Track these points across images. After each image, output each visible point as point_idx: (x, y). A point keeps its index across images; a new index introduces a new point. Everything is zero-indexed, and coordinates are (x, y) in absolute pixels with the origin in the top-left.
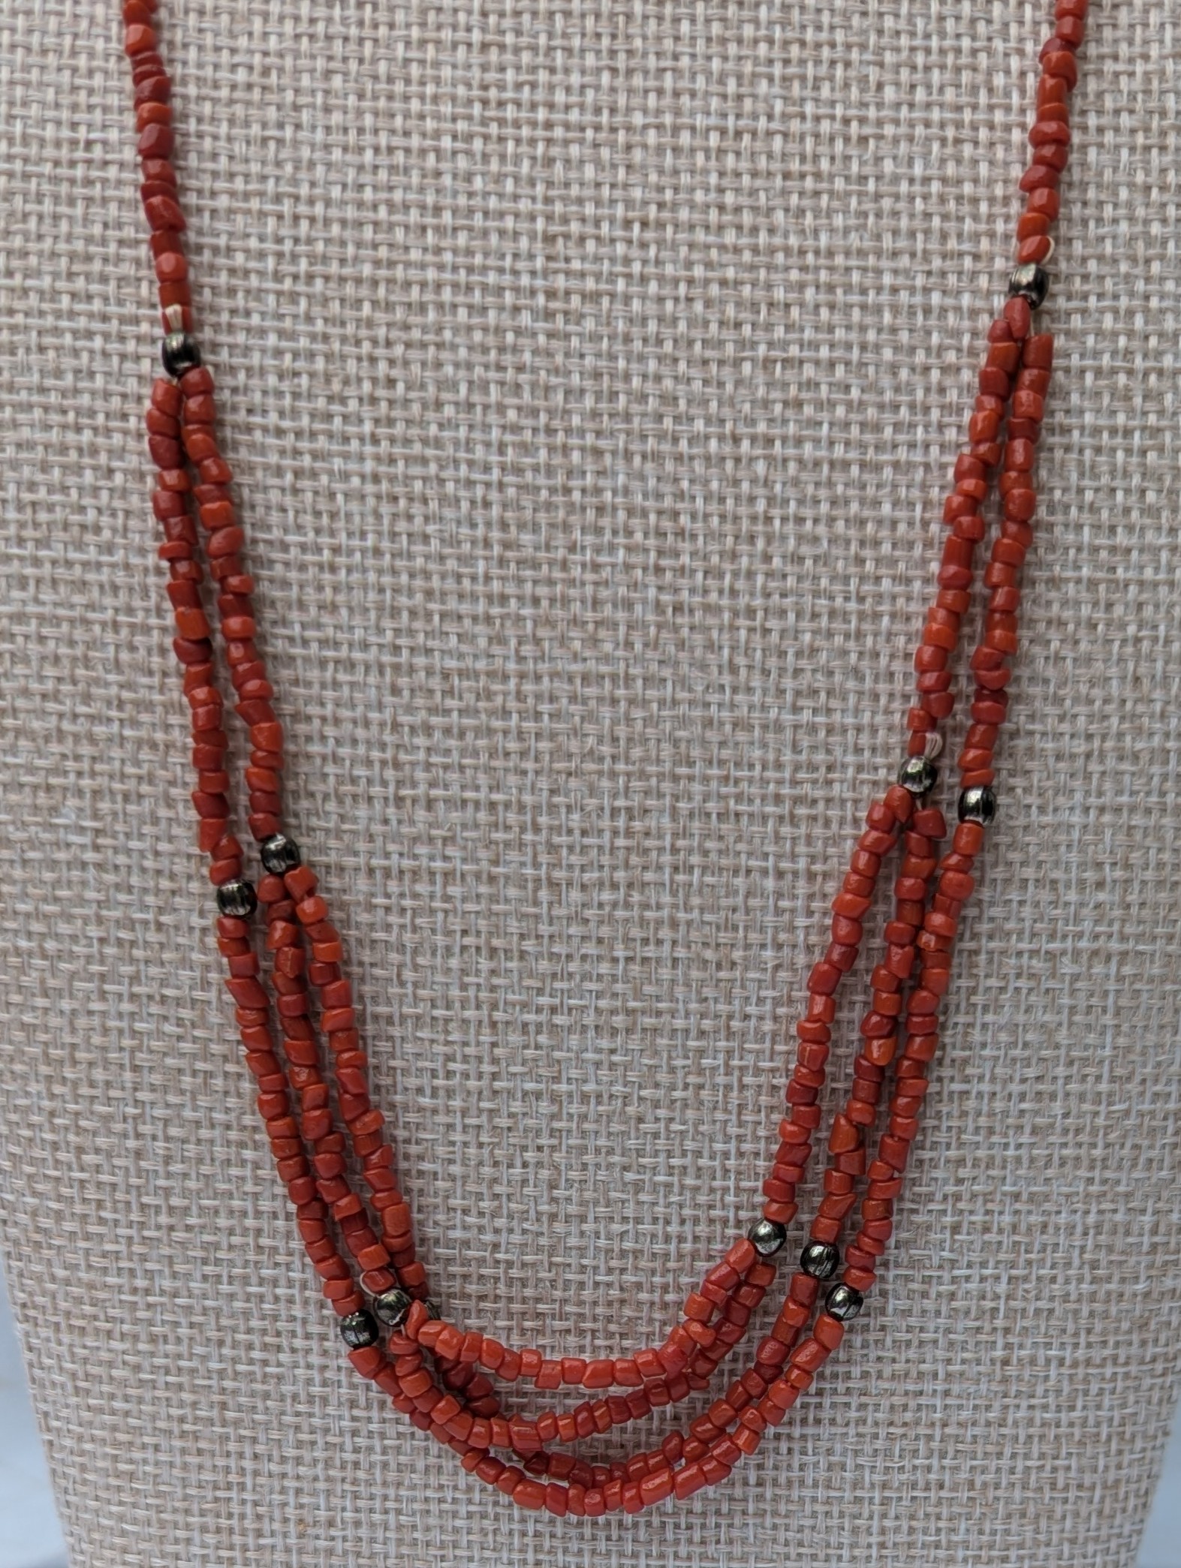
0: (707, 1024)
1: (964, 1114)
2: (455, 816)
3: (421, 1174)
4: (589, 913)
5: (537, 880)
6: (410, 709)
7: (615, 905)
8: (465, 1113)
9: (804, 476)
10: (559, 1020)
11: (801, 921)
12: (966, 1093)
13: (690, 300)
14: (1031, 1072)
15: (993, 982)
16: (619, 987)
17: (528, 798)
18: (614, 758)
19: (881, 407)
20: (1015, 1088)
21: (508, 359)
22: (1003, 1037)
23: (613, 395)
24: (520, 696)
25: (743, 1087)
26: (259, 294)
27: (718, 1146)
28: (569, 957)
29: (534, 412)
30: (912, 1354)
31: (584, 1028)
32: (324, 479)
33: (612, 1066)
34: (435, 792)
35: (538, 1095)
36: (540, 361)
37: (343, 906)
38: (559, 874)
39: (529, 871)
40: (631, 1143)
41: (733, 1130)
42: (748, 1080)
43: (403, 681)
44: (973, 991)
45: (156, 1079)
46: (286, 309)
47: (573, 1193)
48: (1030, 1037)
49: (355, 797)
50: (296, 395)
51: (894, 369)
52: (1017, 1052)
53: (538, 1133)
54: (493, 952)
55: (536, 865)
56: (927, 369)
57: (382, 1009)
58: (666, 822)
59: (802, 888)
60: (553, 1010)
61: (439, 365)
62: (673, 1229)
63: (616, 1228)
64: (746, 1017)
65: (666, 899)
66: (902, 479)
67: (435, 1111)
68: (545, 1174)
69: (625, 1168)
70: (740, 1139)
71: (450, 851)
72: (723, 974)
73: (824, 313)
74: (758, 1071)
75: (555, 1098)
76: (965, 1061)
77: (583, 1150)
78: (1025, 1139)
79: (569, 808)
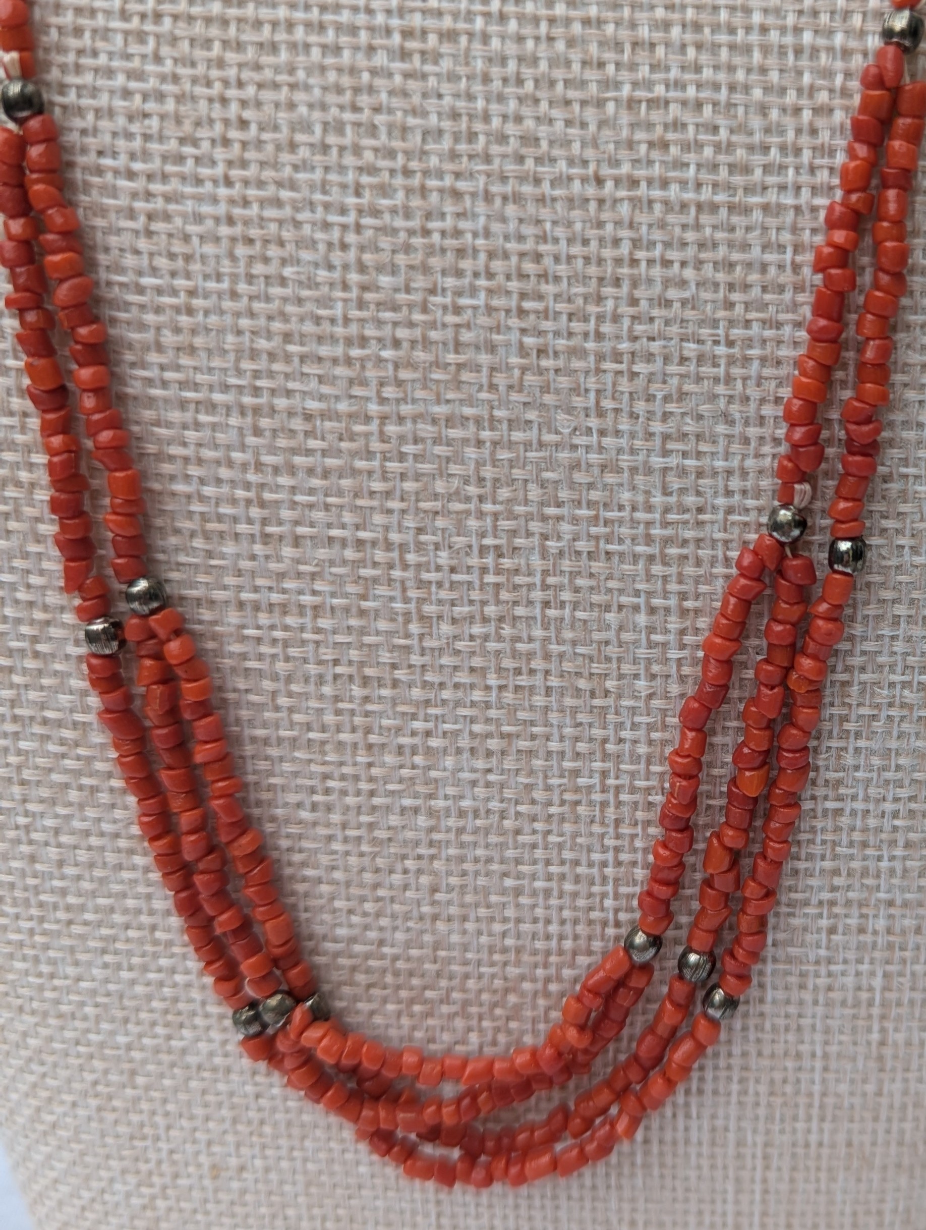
0: (582, 747)
1: (837, 829)
2: (323, 553)
3: (304, 879)
4: (460, 645)
5: (407, 615)
6: (273, 450)
7: (486, 638)
8: (344, 826)
9: (671, 218)
10: (434, 742)
11: (674, 654)
12: (838, 812)
13: (551, 39)
14: (903, 793)
15: (865, 711)
16: (493, 713)
17: (394, 537)
18: (481, 499)
19: (751, 148)
20: (888, 807)
21: (364, 100)
22: (876, 761)
23: (472, 137)
24: (384, 438)
25: (619, 804)
26: (105, 33)
27: (596, 857)
28: (442, 685)
29: (391, 154)
30: (791, 1037)
31: (459, 751)
32: (178, 221)
33: (488, 785)
34: (301, 530)
35: (416, 810)
36: (396, 102)
37: (215, 637)
38: (430, 609)
39: (398, 606)
40: (510, 853)
41: (610, 842)
42: (624, 797)
43: (265, 423)
44: (844, 719)
45: (45, 793)
46: (134, 48)
47: (454, 895)
48: (902, 761)
49: (221, 535)
50: (147, 137)
51: (763, 110)
52: (889, 775)
53: (417, 844)
54: (366, 681)
55: (406, 600)
56: (797, 111)
57: (260, 732)
58: (536, 562)
59: (674, 623)
60: (428, 734)
61: (292, 106)
62: (553, 928)
63: (497, 927)
64: (621, 741)
65: (538, 633)
66: (772, 222)
67: (315, 824)
68: (424, 880)
69: (505, 875)
70: (617, 850)
71: (318, 586)
72: (597, 702)
73: (691, 52)
74: (633, 790)
75: (431, 813)
76: (839, 783)
77: (462, 859)
78: (899, 852)
79: (437, 546)
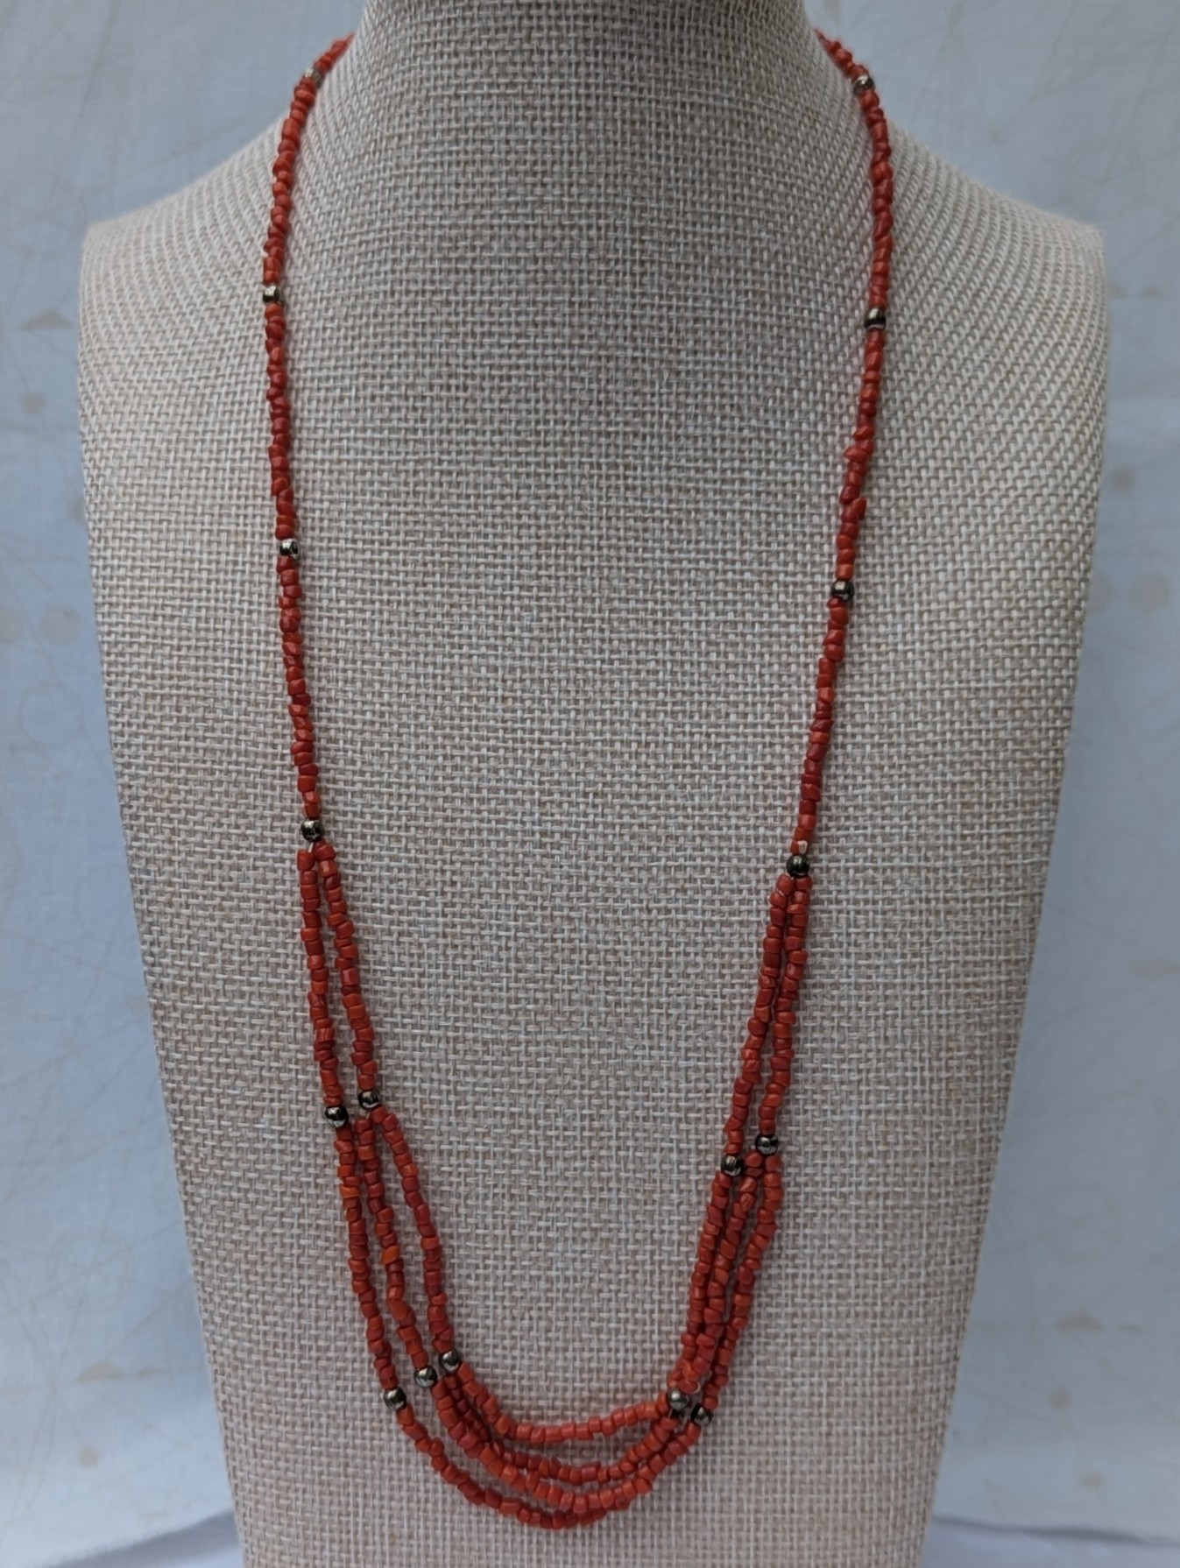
0: (639, 1236)
1: (795, 1287)
2: (490, 1121)
3: (468, 1325)
4: (568, 1174)
5: (538, 1156)
6: (464, 1062)
7: (583, 1169)
8: (495, 1289)
9: (689, 930)
10: (551, 1234)
11: (693, 1177)
12: (795, 1276)
13: (621, 835)
14: (834, 1263)
15: (809, 1211)
16: (586, 1215)
17: (532, 1110)
18: (582, 1087)
19: (732, 891)
20: (825, 1271)
21: (519, 869)
22: (817, 1242)
23: (579, 888)
24: (527, 1054)
25: (661, 1272)
26: (378, 837)
27: (648, 1306)
28: (557, 1199)
29: (535, 898)
30: (771, 1430)
31: (566, 1239)
32: (416, 936)
33: (583, 1261)
34: (478, 1108)
35: (539, 1278)
36: (537, 870)
37: (426, 1173)
38: (551, 1153)
39: (533, 1151)
40: (595, 1305)
41: (656, 1297)
42: (665, 1267)
43: (460, 1046)
44: (796, 1216)
45: (312, 1272)
46: (394, 845)
47: (560, 1335)
48: (833, 1242)
49: (432, 1111)
50: (400, 892)
51: (738, 870)
52: (825, 1251)
53: (539, 1300)
54: (512, 1197)
55: (538, 1148)
56: (757, 870)
57: (447, 1230)
58: (613, 1122)
59: (693, 1159)
60: (548, 1229)
61: (480, 874)
62: (621, 1355)
63: (586, 1355)
64: (662, 1232)
65: (614, 1165)
66: (744, 930)
67: (477, 1288)
68: (543, 1324)
69: (592, 1319)
70: (660, 1302)
71: (487, 1140)
72: (648, 1208)
73: (698, 840)
74: (670, 1263)
75: (549, 1280)
76: (794, 1257)
77: (566, 1309)
78: (833, 1301)
79: (556, 1116)
